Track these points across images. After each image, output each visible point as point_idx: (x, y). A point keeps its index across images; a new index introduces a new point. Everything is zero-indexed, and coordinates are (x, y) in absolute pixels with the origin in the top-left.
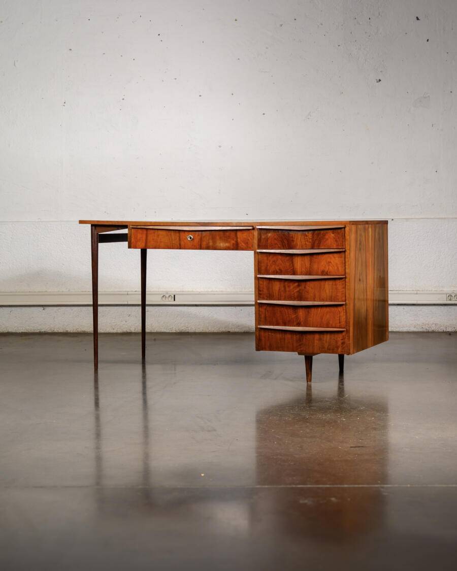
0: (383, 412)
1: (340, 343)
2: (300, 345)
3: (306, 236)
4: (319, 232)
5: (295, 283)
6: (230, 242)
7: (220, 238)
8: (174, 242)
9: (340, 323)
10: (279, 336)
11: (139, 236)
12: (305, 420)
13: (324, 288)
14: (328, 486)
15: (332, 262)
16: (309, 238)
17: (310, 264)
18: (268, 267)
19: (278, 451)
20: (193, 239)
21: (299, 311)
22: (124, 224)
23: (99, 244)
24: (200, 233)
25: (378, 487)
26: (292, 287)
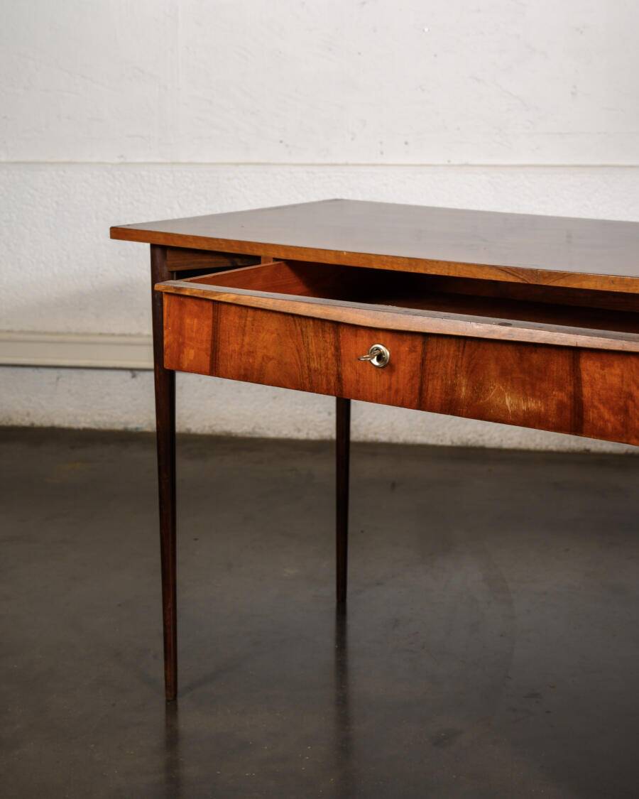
6: (544, 396)
7: (505, 374)
8: (314, 365)
11: (191, 323)
20: (391, 363)
22: (249, 252)
24: (421, 341)
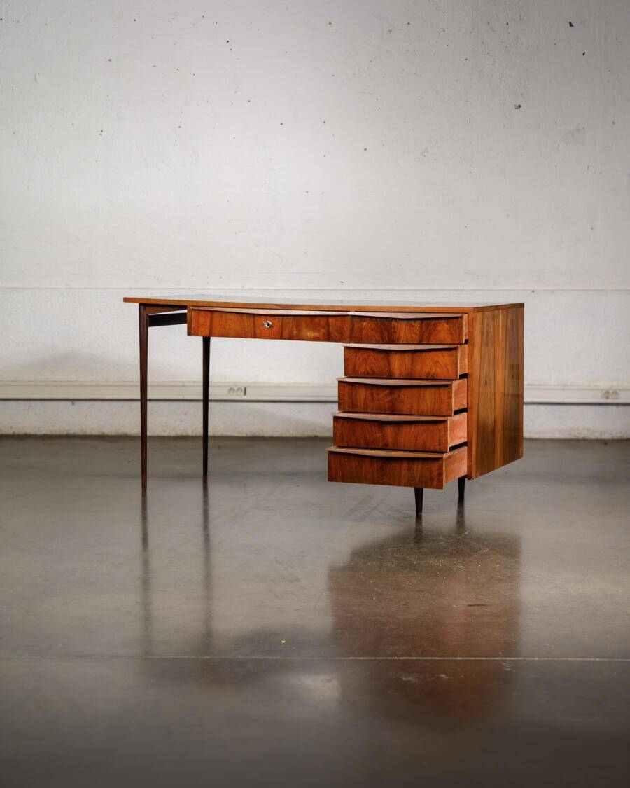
0: (512, 557)
1: (435, 474)
2: (382, 476)
3: (413, 326)
4: (429, 321)
5: (386, 390)
6: (319, 331)
7: (307, 326)
8: (246, 328)
9: (440, 445)
10: (354, 462)
11: (202, 320)
12: (412, 567)
13: (424, 397)
14: (437, 658)
15: (440, 361)
16: (416, 330)
17: (412, 365)
18: (357, 367)
19: (378, 611)
20: (271, 326)
21: (386, 428)
22: (182, 304)
23: (149, 328)
24: (281, 318)
25: (498, 661)
26: (382, 396)
